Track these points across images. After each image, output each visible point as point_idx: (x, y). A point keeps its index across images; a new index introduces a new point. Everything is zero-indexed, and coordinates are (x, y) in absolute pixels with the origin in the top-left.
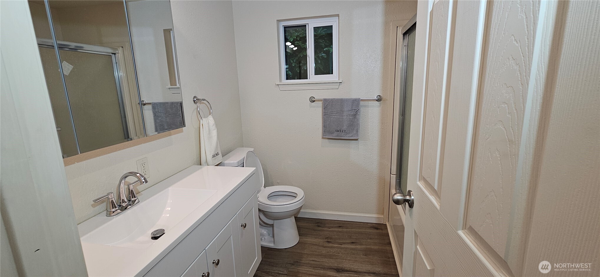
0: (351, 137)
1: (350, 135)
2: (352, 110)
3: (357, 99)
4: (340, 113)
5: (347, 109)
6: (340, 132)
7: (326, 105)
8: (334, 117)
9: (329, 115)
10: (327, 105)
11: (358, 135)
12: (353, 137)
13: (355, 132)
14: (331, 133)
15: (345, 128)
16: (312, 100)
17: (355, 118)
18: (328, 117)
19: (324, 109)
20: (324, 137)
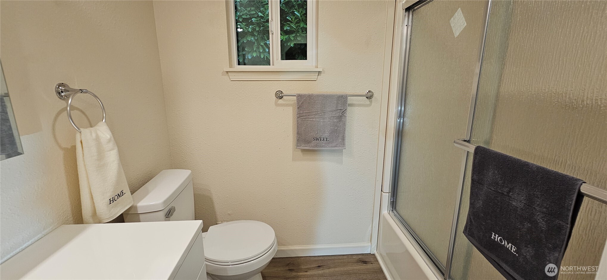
0: (335, 147)
1: (334, 144)
2: (337, 110)
3: (343, 96)
4: (320, 114)
5: (330, 109)
6: (319, 140)
7: (300, 103)
8: (311, 119)
9: (305, 117)
10: (302, 103)
11: (344, 144)
12: (338, 147)
13: (340, 140)
14: (307, 142)
15: (326, 135)
16: (280, 96)
17: (340, 121)
18: (304, 119)
19: (298, 108)
20: (298, 147)
